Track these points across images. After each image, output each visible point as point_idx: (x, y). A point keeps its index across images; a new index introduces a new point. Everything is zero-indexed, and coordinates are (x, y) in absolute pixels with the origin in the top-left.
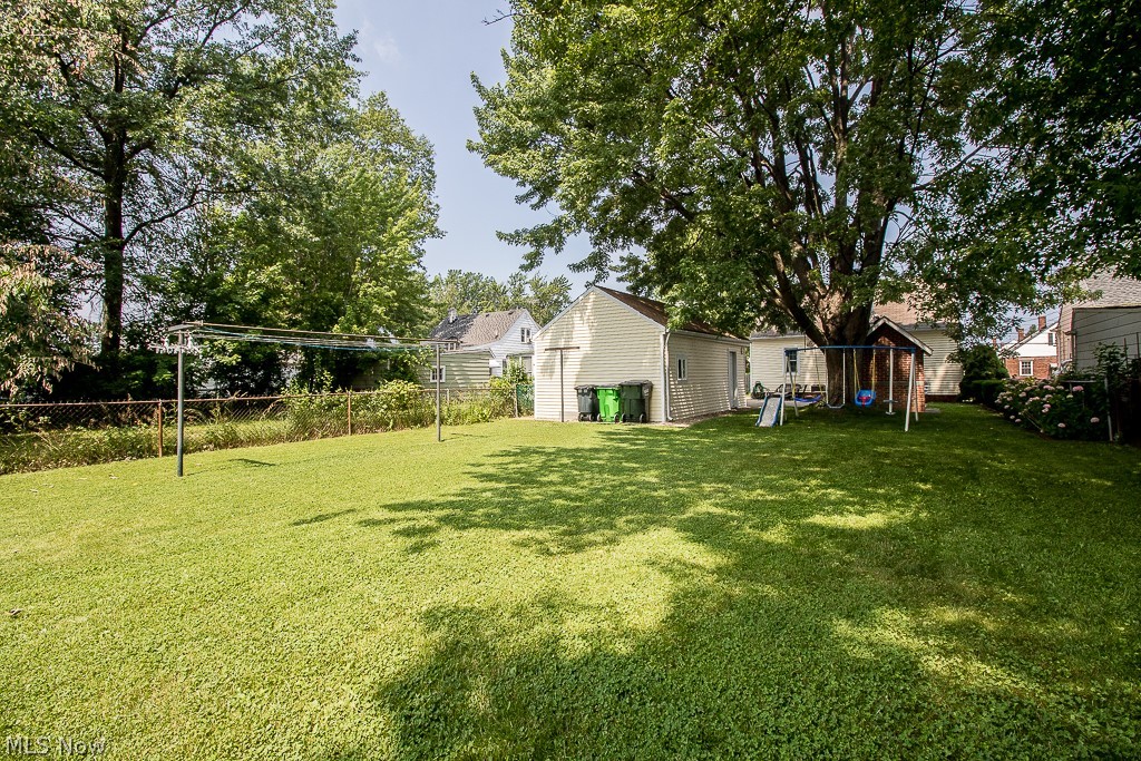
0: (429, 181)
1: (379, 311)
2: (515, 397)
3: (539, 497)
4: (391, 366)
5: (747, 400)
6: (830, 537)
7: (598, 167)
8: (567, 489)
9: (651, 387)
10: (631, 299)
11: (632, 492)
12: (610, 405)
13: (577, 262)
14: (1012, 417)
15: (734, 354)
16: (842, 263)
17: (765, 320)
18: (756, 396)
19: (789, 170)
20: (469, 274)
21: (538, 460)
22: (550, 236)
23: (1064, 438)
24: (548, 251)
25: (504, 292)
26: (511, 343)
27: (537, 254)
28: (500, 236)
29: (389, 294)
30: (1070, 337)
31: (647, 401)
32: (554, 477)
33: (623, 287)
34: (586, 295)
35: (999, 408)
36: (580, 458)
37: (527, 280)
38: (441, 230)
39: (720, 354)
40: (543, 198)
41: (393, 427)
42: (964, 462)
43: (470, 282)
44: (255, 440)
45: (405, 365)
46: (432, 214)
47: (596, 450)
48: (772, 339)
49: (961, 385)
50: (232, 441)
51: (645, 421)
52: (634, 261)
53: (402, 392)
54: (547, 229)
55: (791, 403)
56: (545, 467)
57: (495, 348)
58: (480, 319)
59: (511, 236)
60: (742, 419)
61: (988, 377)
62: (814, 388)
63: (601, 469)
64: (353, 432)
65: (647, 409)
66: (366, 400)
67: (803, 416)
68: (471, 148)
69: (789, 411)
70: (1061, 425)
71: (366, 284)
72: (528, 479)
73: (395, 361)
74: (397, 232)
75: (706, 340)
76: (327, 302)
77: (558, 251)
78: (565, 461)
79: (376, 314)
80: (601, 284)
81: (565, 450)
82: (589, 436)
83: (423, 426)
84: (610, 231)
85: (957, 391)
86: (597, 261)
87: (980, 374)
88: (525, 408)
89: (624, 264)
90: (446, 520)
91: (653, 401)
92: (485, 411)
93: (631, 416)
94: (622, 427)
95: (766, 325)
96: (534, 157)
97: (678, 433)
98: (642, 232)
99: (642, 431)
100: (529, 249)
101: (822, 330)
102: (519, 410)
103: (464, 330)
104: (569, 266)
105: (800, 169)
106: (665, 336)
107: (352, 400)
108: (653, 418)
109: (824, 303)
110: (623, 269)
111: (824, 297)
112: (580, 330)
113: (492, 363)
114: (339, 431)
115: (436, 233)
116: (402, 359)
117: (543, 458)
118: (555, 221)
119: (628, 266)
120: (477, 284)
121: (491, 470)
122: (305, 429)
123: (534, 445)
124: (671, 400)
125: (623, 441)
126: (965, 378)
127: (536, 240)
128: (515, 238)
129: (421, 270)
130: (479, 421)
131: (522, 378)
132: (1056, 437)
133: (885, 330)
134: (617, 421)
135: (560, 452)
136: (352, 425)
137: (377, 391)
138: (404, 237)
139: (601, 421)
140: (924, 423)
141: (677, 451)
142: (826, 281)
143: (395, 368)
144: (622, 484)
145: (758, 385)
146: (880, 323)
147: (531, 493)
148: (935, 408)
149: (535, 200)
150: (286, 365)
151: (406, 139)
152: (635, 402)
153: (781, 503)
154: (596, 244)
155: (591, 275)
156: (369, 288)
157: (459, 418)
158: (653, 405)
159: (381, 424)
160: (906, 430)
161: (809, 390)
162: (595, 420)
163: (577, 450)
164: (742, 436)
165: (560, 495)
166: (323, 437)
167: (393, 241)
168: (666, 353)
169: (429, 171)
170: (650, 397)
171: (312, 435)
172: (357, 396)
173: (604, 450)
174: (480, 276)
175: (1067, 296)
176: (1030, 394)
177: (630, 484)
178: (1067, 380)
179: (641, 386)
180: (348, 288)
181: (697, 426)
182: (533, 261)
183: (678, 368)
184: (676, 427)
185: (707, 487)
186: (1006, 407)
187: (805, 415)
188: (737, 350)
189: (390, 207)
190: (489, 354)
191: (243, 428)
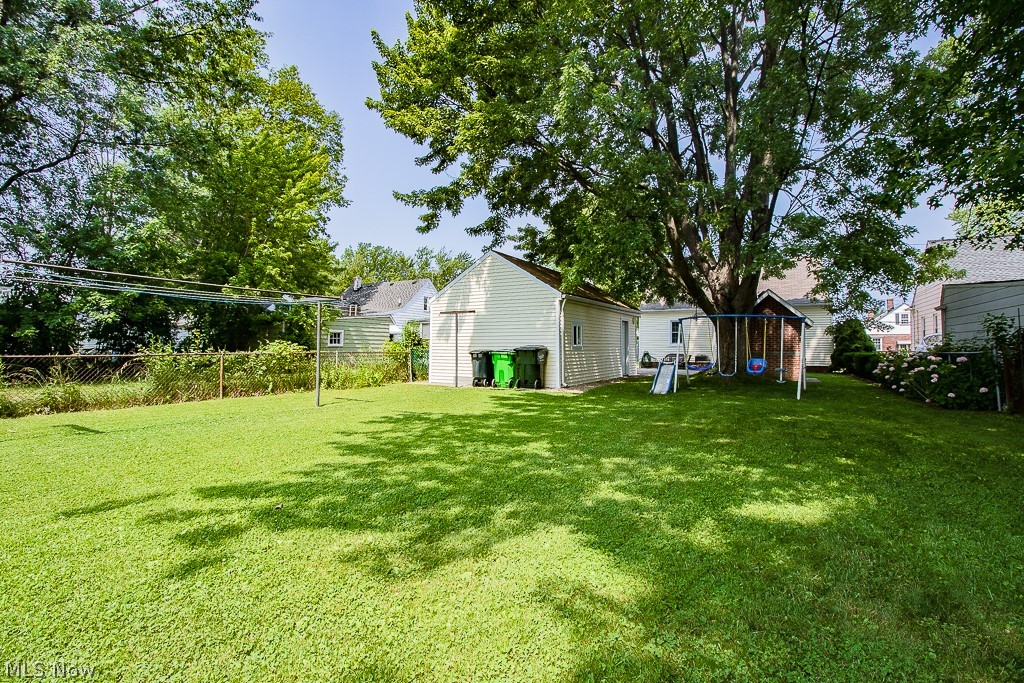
0: (337, 154)
1: (273, 273)
2: (411, 361)
3: (403, 477)
4: (286, 329)
5: (636, 370)
6: (781, 541)
7: (494, 122)
8: (442, 465)
9: (546, 353)
10: (528, 265)
11: (521, 470)
12: (504, 369)
13: (475, 225)
14: (894, 387)
15: (626, 323)
16: (730, 236)
17: (655, 292)
18: (644, 365)
19: (681, 147)
20: (379, 248)
21: (418, 428)
22: (447, 199)
23: (953, 408)
24: (445, 214)
25: (411, 265)
26: (414, 311)
27: (434, 216)
28: (397, 196)
29: (285, 255)
30: (940, 312)
31: (541, 367)
32: (431, 450)
33: (520, 255)
34: (483, 260)
35: (879, 378)
36: (467, 425)
37: (433, 255)
38: (346, 199)
39: (613, 322)
40: (443, 162)
41: (272, 391)
42: (879, 433)
43: (380, 255)
44: (104, 403)
45: (301, 328)
46: (339, 184)
47: (486, 417)
48: (659, 311)
49: (832, 358)
50: (76, 404)
51: (541, 386)
52: (531, 232)
53: (284, 353)
54: (444, 190)
55: (683, 372)
56: (425, 438)
57: (398, 315)
58: (384, 287)
59: (408, 196)
60: (636, 387)
61: (857, 349)
62: (697, 358)
63: (490, 439)
64: (225, 395)
65: (542, 374)
66: (243, 361)
67: (694, 383)
68: (370, 106)
69: (682, 378)
70: (951, 395)
71: (262, 245)
72: (400, 452)
73: (291, 323)
74: (296, 195)
75: (600, 308)
76: (220, 262)
77: (456, 213)
78: (450, 429)
79: (270, 276)
80: (497, 249)
81: (452, 417)
82: (482, 402)
83: (308, 389)
84: (508, 196)
85: (828, 362)
86: (494, 226)
87: (850, 349)
88: (419, 373)
89: (522, 234)
90: (265, 515)
91: (548, 367)
92: (376, 375)
93: (526, 382)
94: (515, 392)
95: (655, 297)
96: (432, 115)
97: (573, 399)
98: (541, 202)
99: (536, 396)
100: (426, 210)
101: (711, 300)
102: (414, 375)
103: (368, 296)
104: (467, 230)
105: (693, 147)
106: (561, 302)
107: (225, 361)
108: (548, 384)
109: (713, 274)
110: (521, 239)
111: (713, 268)
112: (476, 292)
113: (393, 329)
114: (208, 394)
115: (340, 202)
116: (297, 321)
117: (425, 426)
118: (453, 184)
119: (526, 236)
120: (386, 258)
121: (360, 440)
122: (167, 391)
123: (418, 411)
124: (567, 366)
125: (515, 406)
126: (835, 351)
127: (432, 201)
128: (413, 199)
129: (325, 237)
130: (369, 385)
131: (417, 343)
132: (945, 407)
133: (770, 302)
134: (511, 386)
135: (447, 418)
136: (224, 388)
137: (256, 352)
138: (302, 200)
139: (496, 386)
140: (811, 391)
141: (572, 419)
142: (716, 252)
143: (289, 331)
144: (510, 458)
145: (646, 354)
146: (765, 296)
147: (396, 472)
148: (815, 378)
149: (435, 163)
150: (176, 327)
151: (316, 113)
152: (530, 366)
153: (698, 485)
154: (494, 208)
155: (488, 238)
156: (266, 248)
157: (346, 382)
158: (547, 371)
159: (258, 387)
160: (798, 398)
161: (693, 360)
162: (490, 385)
163: (465, 417)
164: (635, 403)
165: (431, 474)
166: (189, 400)
167: (291, 203)
168: (562, 319)
169: (337, 144)
170: (545, 363)
171: (174, 397)
172: (232, 356)
173: (495, 417)
174: (389, 249)
175: (936, 274)
176: (912, 364)
177: (520, 457)
178: (944, 352)
179: (536, 352)
180: (243, 250)
181: (592, 392)
182: (430, 223)
183: (573, 334)
184: (569, 393)
185: (608, 463)
186: (887, 377)
187: (697, 382)
188: (629, 320)
189: (292, 170)
190: (389, 320)
191: (88, 391)
